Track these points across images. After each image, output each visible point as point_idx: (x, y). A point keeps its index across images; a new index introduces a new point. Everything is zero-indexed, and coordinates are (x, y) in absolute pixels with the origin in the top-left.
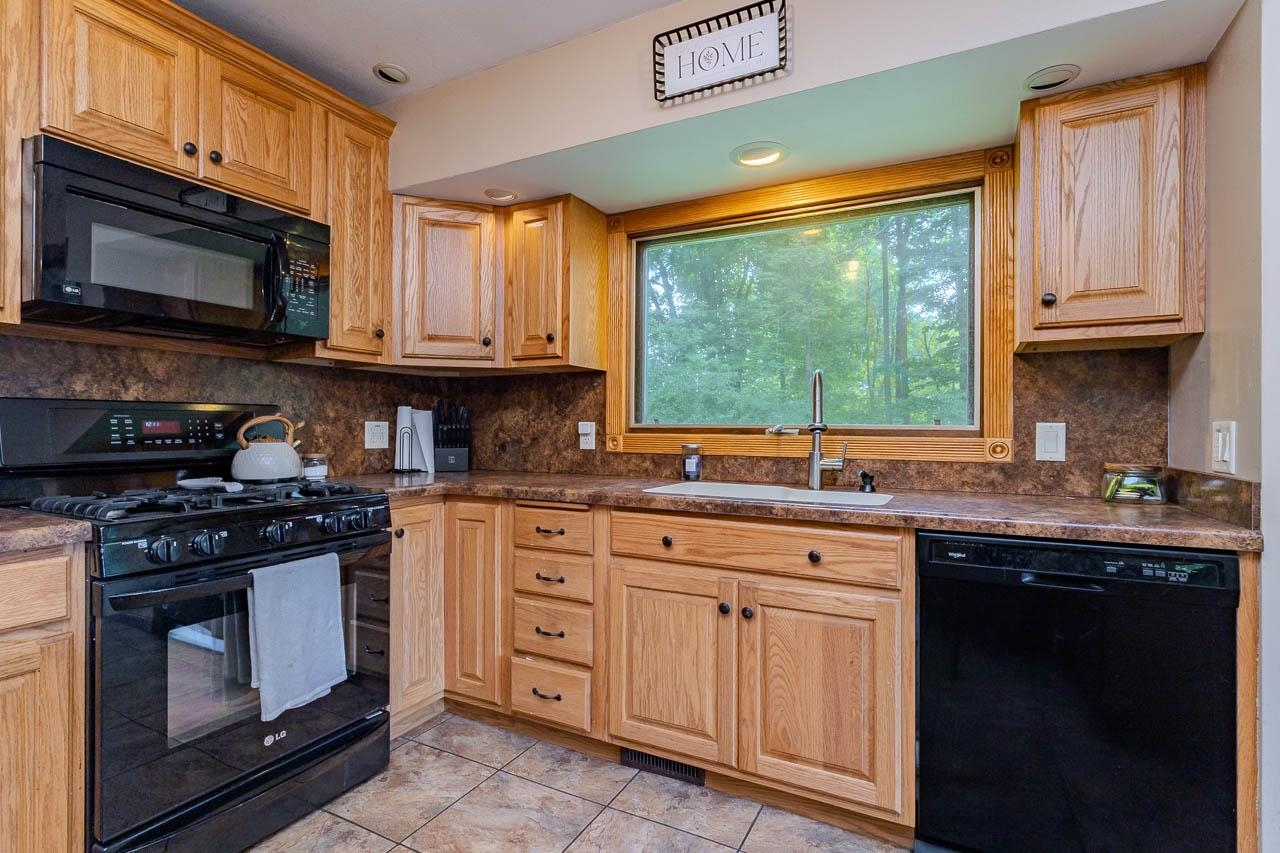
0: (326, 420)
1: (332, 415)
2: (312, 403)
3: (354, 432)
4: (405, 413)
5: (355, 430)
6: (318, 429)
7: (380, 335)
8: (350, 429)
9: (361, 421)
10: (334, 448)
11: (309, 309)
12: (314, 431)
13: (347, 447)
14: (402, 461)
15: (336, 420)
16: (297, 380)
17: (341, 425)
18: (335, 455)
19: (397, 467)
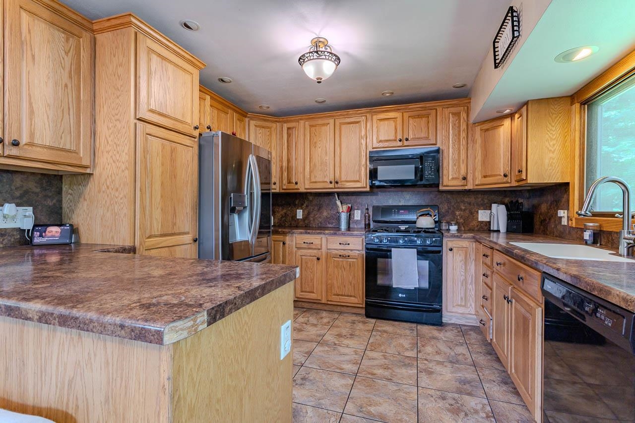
0: (461, 210)
1: (463, 208)
2: (455, 204)
3: (473, 214)
4: (494, 206)
5: (474, 213)
6: (457, 213)
7: (465, 179)
8: (471, 213)
9: (476, 210)
10: (464, 220)
11: (432, 175)
12: (456, 214)
13: (470, 220)
14: (494, 227)
15: (465, 210)
16: (449, 197)
17: (467, 211)
18: (464, 222)
19: (492, 229)
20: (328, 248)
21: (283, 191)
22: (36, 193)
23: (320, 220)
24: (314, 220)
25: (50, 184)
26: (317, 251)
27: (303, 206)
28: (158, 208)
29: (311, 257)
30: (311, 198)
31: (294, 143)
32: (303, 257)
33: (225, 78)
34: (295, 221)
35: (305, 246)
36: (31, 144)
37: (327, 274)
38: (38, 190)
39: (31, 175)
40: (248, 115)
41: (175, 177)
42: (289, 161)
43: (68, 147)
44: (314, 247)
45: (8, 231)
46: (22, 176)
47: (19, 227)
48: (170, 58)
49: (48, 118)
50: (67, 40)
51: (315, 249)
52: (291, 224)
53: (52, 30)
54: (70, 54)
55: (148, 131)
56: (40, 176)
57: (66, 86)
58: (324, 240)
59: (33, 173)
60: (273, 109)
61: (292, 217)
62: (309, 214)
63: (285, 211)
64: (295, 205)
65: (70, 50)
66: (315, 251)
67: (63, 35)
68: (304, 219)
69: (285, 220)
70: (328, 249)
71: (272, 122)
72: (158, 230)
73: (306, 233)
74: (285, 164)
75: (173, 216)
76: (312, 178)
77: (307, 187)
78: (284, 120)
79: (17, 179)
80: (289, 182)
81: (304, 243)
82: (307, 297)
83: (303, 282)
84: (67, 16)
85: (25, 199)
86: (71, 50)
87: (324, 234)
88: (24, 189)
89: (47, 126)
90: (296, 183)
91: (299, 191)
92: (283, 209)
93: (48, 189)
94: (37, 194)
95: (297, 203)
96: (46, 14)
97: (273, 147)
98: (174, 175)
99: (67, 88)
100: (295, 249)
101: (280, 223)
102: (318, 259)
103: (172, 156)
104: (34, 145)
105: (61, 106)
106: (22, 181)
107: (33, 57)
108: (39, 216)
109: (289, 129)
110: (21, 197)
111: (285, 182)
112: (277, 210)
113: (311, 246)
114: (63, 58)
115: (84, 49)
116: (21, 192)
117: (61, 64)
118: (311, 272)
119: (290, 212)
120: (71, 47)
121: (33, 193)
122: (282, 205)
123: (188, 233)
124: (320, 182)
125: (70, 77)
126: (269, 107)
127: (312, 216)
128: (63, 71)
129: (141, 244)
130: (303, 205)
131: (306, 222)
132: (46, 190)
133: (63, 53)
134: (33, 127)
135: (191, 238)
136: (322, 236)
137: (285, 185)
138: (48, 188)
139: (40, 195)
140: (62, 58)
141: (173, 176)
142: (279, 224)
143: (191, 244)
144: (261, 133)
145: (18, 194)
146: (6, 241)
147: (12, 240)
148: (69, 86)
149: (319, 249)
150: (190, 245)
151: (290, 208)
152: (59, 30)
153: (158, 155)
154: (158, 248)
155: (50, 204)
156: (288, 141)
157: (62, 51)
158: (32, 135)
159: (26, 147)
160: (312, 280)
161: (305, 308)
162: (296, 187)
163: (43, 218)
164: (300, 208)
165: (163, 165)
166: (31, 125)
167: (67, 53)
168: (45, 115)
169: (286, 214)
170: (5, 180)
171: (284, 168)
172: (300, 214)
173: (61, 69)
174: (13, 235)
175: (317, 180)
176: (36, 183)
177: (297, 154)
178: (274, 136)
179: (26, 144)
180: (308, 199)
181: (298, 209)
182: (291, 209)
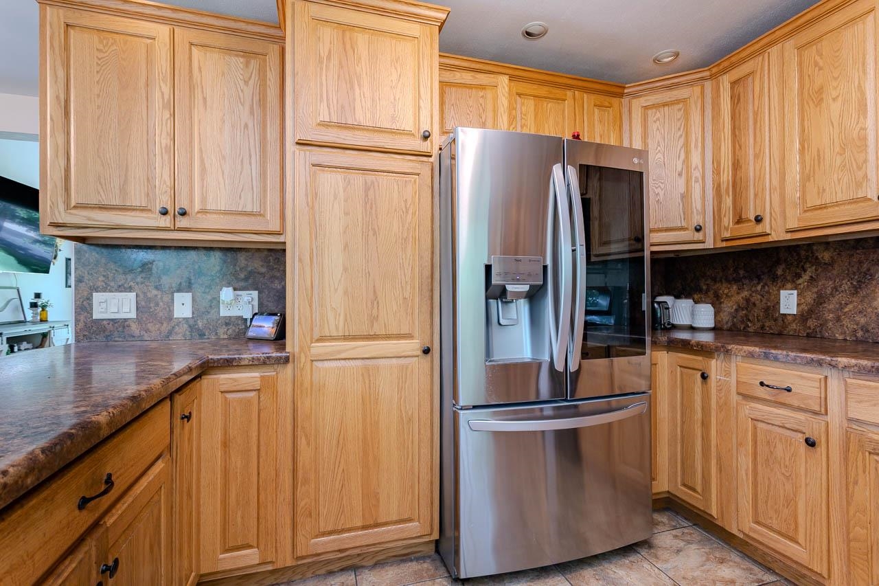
20: (851, 415)
21: (724, 244)
22: (261, 274)
23: (863, 321)
24: (838, 319)
25: (278, 262)
26: (808, 415)
27: (800, 281)
28: (336, 290)
29: (788, 433)
30: (826, 256)
31: (751, 115)
32: (760, 425)
33: (534, 27)
34: (776, 320)
35: (762, 392)
36: (204, 211)
37: (848, 503)
38: (263, 270)
39: (256, 251)
40: (626, 91)
41: (375, 234)
42: (736, 166)
43: (249, 209)
44: (796, 403)
45: (233, 320)
46: (248, 254)
47: (241, 315)
48: (361, 24)
49: (223, 173)
50: (247, 64)
51: (800, 409)
52: (763, 327)
53: (227, 57)
54: (251, 82)
55: (315, 160)
56: (266, 253)
57: (246, 126)
58: (835, 385)
59: (258, 250)
60: (690, 53)
61: (767, 309)
62: (820, 300)
63: (745, 293)
64: (774, 278)
65: (251, 76)
66: (801, 416)
67: (242, 60)
68: (803, 317)
69: (746, 315)
70: (850, 420)
71: (689, 84)
72: (337, 328)
73: (766, 356)
74: (726, 176)
75: (372, 303)
76: (808, 198)
77: (793, 224)
78: (721, 67)
79: (242, 258)
80: (739, 221)
81: (762, 384)
82: (772, 545)
83: (761, 497)
84: (247, 32)
85: (250, 281)
86: (253, 75)
87: (833, 366)
88: (249, 269)
89: (222, 186)
90: (758, 220)
91: (770, 239)
92: (740, 289)
93: (276, 268)
94: (263, 275)
95: (779, 272)
96: (219, 39)
97: (693, 146)
98: (374, 230)
99: (247, 129)
100: (735, 398)
101: (734, 324)
102: (811, 443)
103: (367, 196)
104: (207, 212)
105: (239, 155)
106: (246, 260)
107: (205, 99)
108: (265, 303)
109: (734, 84)
110: (246, 279)
111: (728, 220)
112: (726, 291)
113: (785, 397)
114: (242, 91)
115: (270, 69)
116: (245, 273)
117: (240, 98)
118: (787, 478)
119: (759, 297)
120: (252, 74)
121: (258, 273)
122: (737, 280)
123: (409, 336)
124: (837, 204)
125: (252, 112)
126: (677, 55)
127: (831, 307)
128: (242, 107)
129: (301, 349)
130: (799, 276)
131: (811, 323)
132: (273, 269)
133: (242, 83)
134: (204, 189)
135: (418, 346)
136: (827, 371)
137: (726, 228)
138: (276, 266)
139: (267, 276)
140: (240, 91)
141: (371, 233)
142: (729, 324)
143: (417, 356)
144: (658, 119)
145: (242, 276)
146: (230, 331)
147: (237, 330)
148: (250, 125)
149: (815, 413)
150: (417, 358)
151: (759, 288)
152: (237, 56)
153: (335, 198)
154: (339, 359)
155: (279, 287)
156: (733, 118)
157: (240, 81)
158: (204, 200)
159: (199, 215)
160: (791, 501)
161: (774, 573)
162: (759, 229)
163: (270, 304)
164: (789, 285)
165: (346, 214)
166: (203, 186)
167: (246, 83)
168: (220, 170)
169: (747, 300)
170: (229, 260)
171: (724, 187)
172: (789, 302)
173: (240, 105)
174: (238, 325)
175: (827, 199)
176: (262, 261)
177: (758, 139)
178: (696, 117)
179: (198, 212)
180: (816, 262)
181: (783, 287)
182: (763, 287)
